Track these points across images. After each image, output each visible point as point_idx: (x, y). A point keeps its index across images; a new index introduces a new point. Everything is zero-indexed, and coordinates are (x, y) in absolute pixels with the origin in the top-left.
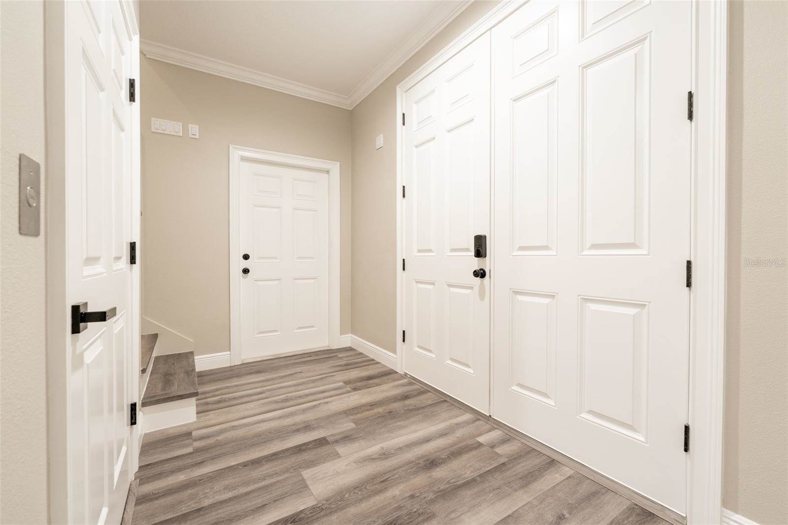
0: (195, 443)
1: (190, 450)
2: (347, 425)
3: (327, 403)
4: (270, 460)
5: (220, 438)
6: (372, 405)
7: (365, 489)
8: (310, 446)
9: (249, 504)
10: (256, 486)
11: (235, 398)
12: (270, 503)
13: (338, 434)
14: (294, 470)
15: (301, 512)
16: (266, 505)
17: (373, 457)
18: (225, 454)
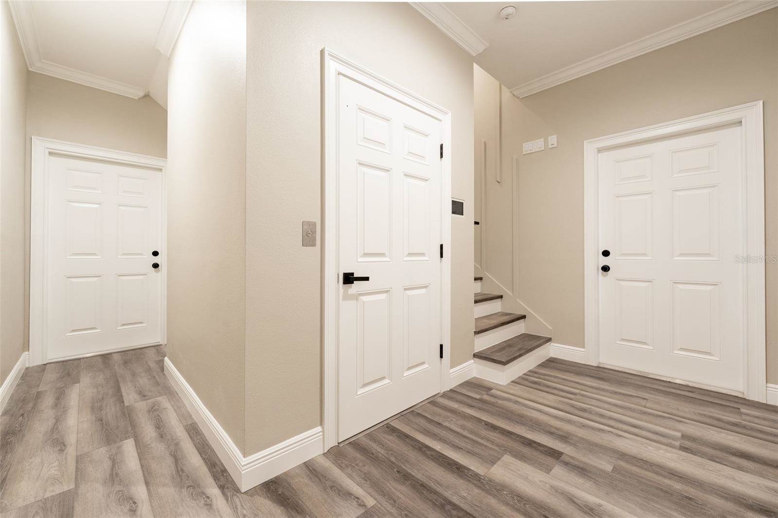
0: (486, 396)
1: (478, 397)
2: (606, 465)
3: (620, 436)
4: (503, 434)
5: (500, 402)
6: (673, 474)
7: (524, 504)
8: (541, 448)
9: (457, 441)
10: (474, 438)
11: (548, 387)
12: (465, 450)
13: (581, 461)
14: (505, 450)
15: (469, 469)
16: (462, 449)
17: (575, 500)
18: (488, 411)
